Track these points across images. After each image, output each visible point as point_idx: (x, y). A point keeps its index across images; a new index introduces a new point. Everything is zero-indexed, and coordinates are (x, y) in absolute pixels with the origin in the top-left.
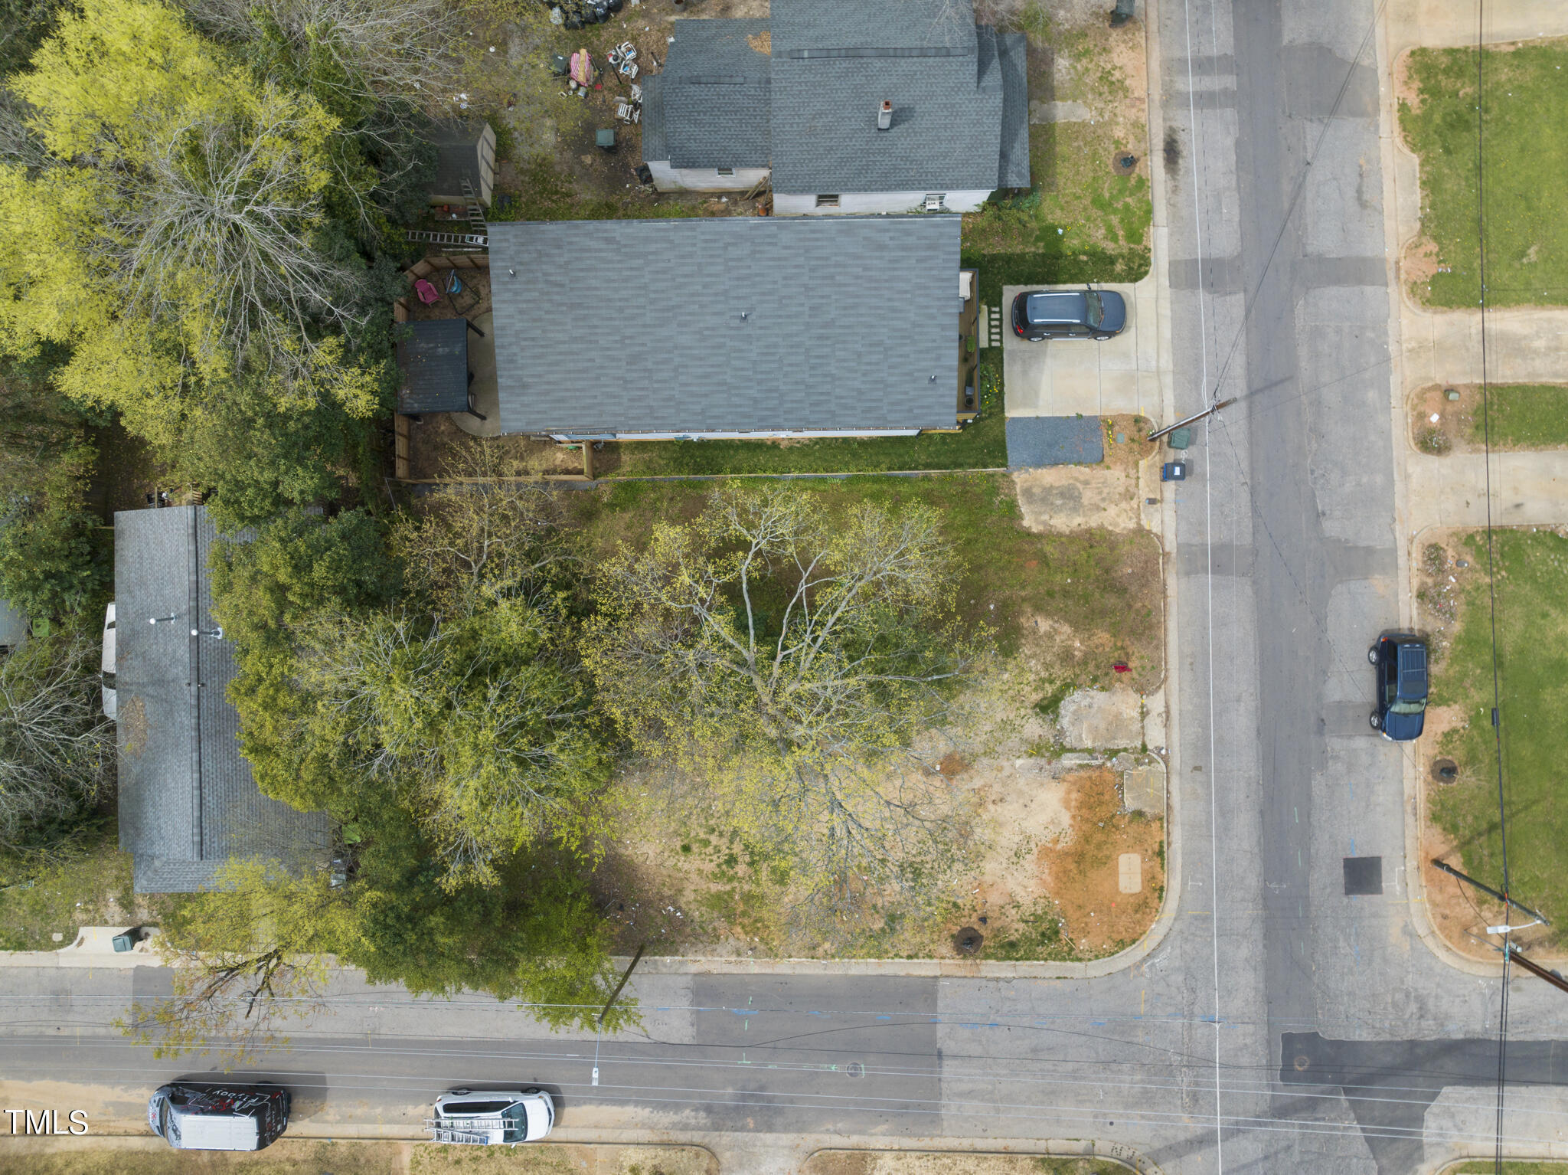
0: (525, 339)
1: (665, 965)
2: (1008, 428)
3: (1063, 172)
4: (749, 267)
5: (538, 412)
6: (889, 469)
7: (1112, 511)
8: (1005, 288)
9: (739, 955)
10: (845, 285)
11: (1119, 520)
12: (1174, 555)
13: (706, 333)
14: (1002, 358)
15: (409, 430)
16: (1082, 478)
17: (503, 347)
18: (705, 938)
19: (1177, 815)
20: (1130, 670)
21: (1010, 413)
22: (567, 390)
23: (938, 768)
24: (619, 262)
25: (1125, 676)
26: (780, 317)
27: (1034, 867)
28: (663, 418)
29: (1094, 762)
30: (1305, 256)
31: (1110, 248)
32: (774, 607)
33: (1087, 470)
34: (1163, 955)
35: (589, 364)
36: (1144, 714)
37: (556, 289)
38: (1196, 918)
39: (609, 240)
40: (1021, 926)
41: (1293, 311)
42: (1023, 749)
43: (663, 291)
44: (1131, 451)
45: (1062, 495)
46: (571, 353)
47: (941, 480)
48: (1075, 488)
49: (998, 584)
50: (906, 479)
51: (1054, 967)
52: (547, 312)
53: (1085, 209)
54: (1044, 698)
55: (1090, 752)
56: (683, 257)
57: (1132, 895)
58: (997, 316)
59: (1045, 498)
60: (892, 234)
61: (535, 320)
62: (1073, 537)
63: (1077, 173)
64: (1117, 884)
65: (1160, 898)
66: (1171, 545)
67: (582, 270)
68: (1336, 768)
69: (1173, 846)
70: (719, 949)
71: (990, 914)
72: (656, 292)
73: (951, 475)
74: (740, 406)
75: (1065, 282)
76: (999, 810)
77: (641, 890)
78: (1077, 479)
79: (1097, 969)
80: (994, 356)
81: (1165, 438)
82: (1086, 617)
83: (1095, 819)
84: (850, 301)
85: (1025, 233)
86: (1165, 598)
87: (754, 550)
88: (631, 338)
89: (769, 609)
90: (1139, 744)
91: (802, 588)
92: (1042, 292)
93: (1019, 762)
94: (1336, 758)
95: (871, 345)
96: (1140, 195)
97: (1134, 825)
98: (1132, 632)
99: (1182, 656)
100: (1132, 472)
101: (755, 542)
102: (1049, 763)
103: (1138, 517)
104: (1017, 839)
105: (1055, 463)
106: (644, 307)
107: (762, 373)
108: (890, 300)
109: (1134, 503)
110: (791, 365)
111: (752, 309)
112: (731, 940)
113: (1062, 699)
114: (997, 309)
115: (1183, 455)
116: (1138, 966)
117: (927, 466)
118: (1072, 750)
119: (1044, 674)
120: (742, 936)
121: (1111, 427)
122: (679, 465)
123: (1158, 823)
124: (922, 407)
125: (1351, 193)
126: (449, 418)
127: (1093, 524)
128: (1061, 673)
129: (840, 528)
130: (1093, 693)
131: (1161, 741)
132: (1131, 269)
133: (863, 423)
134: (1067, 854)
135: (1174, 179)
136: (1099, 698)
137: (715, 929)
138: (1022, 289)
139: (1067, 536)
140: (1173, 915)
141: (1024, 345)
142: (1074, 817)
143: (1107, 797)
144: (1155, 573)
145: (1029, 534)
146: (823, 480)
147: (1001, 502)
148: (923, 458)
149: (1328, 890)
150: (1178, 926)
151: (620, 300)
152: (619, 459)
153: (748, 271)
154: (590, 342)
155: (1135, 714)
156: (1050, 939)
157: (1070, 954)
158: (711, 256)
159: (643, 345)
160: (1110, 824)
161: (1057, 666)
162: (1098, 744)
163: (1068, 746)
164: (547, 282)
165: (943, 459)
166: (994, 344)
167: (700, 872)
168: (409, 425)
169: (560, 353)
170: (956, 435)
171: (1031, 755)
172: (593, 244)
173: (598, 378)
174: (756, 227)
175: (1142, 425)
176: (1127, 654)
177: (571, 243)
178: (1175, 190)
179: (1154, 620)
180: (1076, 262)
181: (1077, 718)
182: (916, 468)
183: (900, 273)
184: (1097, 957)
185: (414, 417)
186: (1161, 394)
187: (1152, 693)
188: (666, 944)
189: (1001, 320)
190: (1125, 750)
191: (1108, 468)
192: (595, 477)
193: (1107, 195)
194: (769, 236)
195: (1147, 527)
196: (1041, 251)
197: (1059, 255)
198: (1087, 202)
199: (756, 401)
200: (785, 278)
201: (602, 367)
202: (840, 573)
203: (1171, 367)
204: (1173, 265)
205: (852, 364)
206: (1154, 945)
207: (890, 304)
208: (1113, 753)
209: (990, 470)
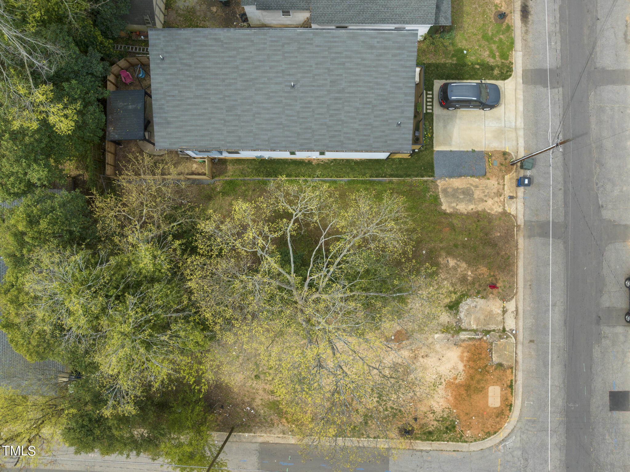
0: (169, 96)
1: (245, 438)
2: (435, 156)
3: (467, 20)
4: (297, 57)
5: (176, 138)
6: (370, 177)
7: (490, 202)
8: (435, 81)
9: (284, 434)
10: (351, 69)
11: (494, 207)
12: (522, 226)
13: (271, 94)
14: (433, 119)
15: (116, 150)
16: (474, 184)
17: (156, 100)
18: (266, 424)
19: (520, 366)
20: (497, 288)
21: (436, 148)
22: (192, 126)
23: (393, 338)
24: (223, 52)
25: (495, 291)
26: (314, 86)
27: (444, 392)
28: (246, 143)
29: (477, 337)
30: (595, 68)
31: (492, 62)
32: (307, 250)
33: (477, 180)
34: (511, 440)
35: (205, 111)
36: (504, 312)
37: (186, 68)
38: (529, 421)
39: (217, 40)
40: (435, 423)
41: (588, 98)
42: (439, 328)
43: (247, 70)
44: (501, 170)
45: (463, 193)
46: (195, 104)
47: (399, 184)
48: (470, 189)
49: (428, 240)
50: (380, 182)
51: (452, 445)
52: (182, 81)
53: (478, 41)
54: (451, 302)
55: (475, 331)
56: (259, 50)
57: (495, 408)
58: (431, 96)
59: (454, 194)
60: (378, 40)
61: (175, 85)
62: (469, 216)
63: (475, 21)
64: (487, 402)
65: (510, 410)
66: (521, 221)
67: (201, 57)
68: (606, 342)
69: (518, 382)
70: (274, 430)
71: (419, 416)
72: (243, 70)
73: (404, 181)
74: (289, 137)
75: (467, 79)
76: (425, 361)
77: (232, 398)
78: (471, 185)
79: (475, 447)
80: (429, 117)
81: (519, 164)
82: (475, 259)
83: (477, 367)
84: (354, 78)
85: (446, 53)
86: (517, 249)
87: (294, 218)
88: (228, 96)
89: (304, 250)
90: (501, 327)
91: (322, 241)
92: (455, 83)
93: (436, 336)
94: (606, 337)
95: (365, 104)
96: (508, 34)
97: (497, 371)
98: (499, 267)
99: (525, 281)
100: (501, 182)
101: (294, 214)
102: (453, 337)
103: (504, 207)
104: (434, 377)
105: (460, 176)
106: (235, 79)
107: (303, 118)
108: (376, 78)
109: (502, 198)
110: (319, 114)
111: (297, 81)
112: (280, 426)
113: (460, 302)
114: (431, 93)
115: (528, 173)
116: (497, 445)
117: (391, 176)
118: (466, 330)
119: (451, 289)
120: (286, 424)
121: (491, 156)
122: (258, 172)
123: (510, 370)
124: (393, 140)
125: (621, 35)
126: (137, 145)
127: (480, 209)
128: (460, 288)
129: (346, 207)
130: (477, 300)
131: (513, 327)
132: (502, 73)
133: (359, 148)
134: (461, 385)
135: (526, 26)
136: (481, 302)
137: (271, 420)
138: (444, 81)
139: (466, 215)
140: (517, 419)
141: (445, 112)
142: (465, 366)
143: (483, 356)
144: (512, 236)
145: (445, 213)
146: (335, 182)
147: (430, 196)
148: (389, 171)
149: (601, 408)
150: (519, 425)
151: (223, 74)
152: (226, 168)
153: (296, 59)
154: (206, 98)
155: (500, 311)
156: (450, 430)
157: (461, 439)
158: (275, 50)
159: (236, 101)
160: (485, 370)
161: (458, 285)
162: (479, 327)
163: (463, 328)
164: (181, 63)
165: (400, 172)
166: (428, 111)
167: (264, 390)
168: (116, 148)
169: (189, 105)
170: (407, 159)
171: (443, 332)
172: (208, 42)
173: (210, 119)
174: (301, 34)
175: (507, 156)
176: (496, 279)
177: (195, 41)
178: (526, 32)
179: (511, 261)
180: (473, 69)
181: (468, 313)
182: (385, 177)
183: (382, 62)
184: (475, 441)
185: (117, 143)
186: (517, 140)
187: (509, 300)
188: (246, 427)
189: (432, 98)
190: (494, 331)
191: (488, 179)
192: (213, 177)
193: (490, 34)
194: (308, 39)
195: (509, 212)
196: (454, 62)
197: (465, 65)
198: (480, 37)
199: (299, 134)
200: (317, 64)
201: (212, 113)
202: (345, 233)
203: (523, 126)
204: (525, 72)
205: (353, 114)
206: (506, 435)
207: (376, 80)
208: (488, 332)
209: (425, 178)
